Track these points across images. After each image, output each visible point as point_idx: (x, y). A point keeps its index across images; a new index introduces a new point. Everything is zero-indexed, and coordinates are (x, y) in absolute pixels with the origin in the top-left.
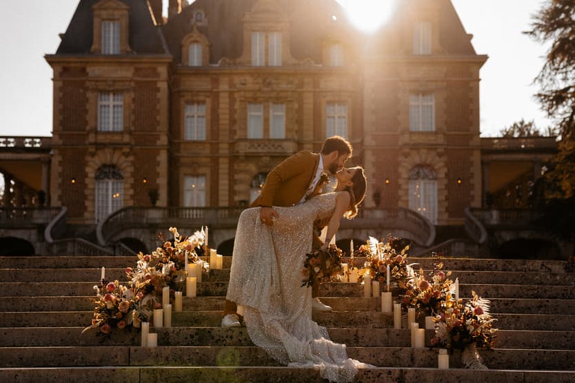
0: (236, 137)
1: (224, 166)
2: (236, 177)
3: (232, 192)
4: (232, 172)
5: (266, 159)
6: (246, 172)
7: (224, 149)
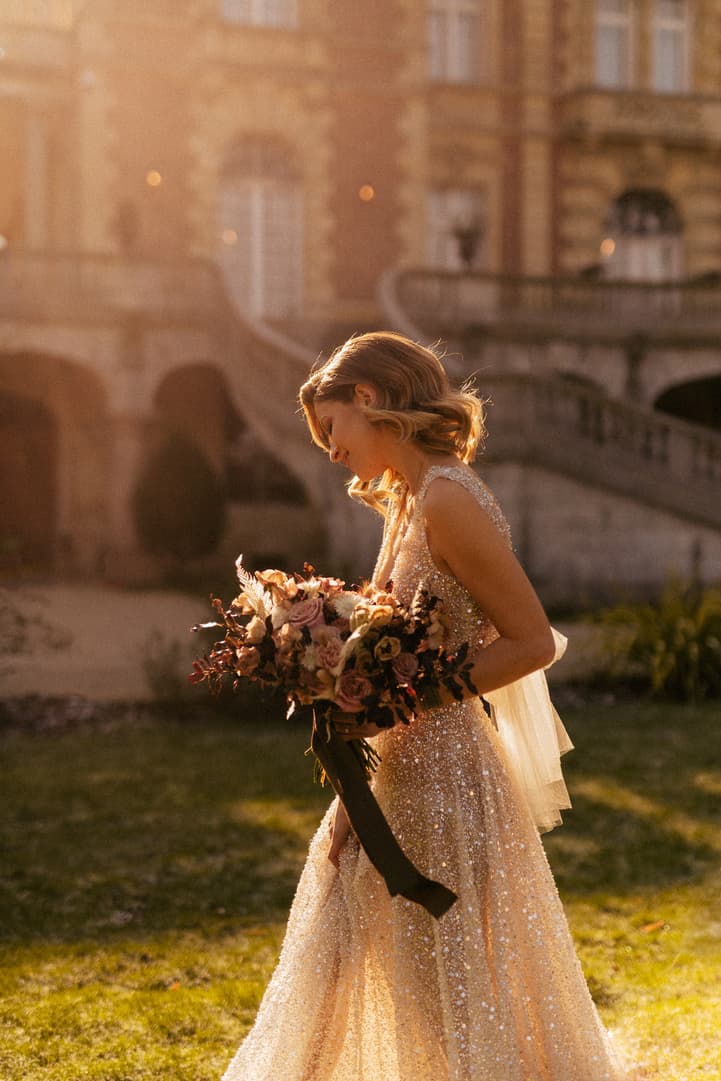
0: (569, 82)
1: (536, 163)
2: (571, 197)
3: (558, 243)
4: (558, 183)
5: (652, 152)
6: (593, 183)
7: (536, 113)
